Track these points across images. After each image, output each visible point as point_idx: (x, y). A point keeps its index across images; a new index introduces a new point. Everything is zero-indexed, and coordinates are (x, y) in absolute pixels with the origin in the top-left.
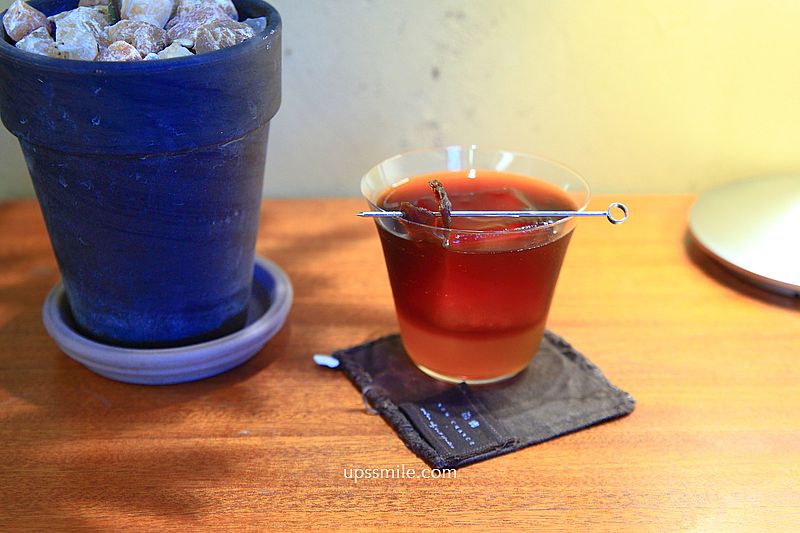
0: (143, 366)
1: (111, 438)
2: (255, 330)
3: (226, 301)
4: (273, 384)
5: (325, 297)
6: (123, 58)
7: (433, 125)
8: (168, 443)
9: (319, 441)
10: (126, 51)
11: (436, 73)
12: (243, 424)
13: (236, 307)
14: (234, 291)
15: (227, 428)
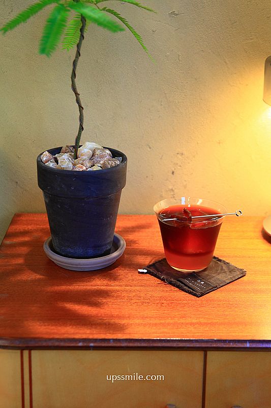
0: (79, 264)
1: (70, 286)
2: (115, 254)
3: (106, 245)
4: (120, 272)
5: (135, 246)
6: (81, 170)
7: (172, 190)
8: (89, 288)
9: (138, 288)
10: (82, 168)
11: (173, 173)
12: (112, 283)
13: (109, 247)
14: (108, 242)
15: (107, 284)
